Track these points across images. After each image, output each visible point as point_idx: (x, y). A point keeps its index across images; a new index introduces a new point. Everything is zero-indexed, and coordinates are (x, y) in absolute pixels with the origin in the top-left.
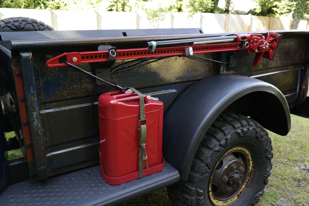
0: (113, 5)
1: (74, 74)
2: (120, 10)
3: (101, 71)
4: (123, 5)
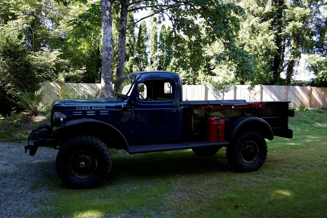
4: (194, 79)
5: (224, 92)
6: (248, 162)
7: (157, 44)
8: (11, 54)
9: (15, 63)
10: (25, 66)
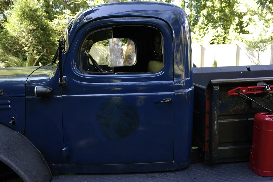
0: (215, 39)
1: (238, 100)
2: (221, 43)
3: (256, 99)
4: (224, 39)
5: (260, 51)
7: (184, 3)
8: (28, 18)
9: (31, 26)
10: (41, 29)
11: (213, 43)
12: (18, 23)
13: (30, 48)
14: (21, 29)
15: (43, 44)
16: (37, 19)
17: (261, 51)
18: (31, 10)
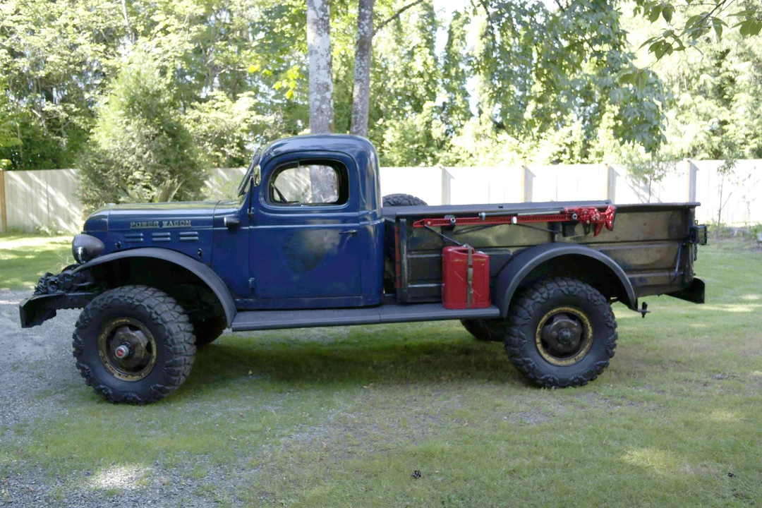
0: (564, 152)
3: (447, 232)
6: (560, 363)
8: (141, 110)
9: (149, 129)
10: (170, 135)
11: (559, 161)
12: (122, 122)
13: (146, 174)
14: (128, 135)
15: (172, 164)
16: (159, 113)
17: (655, 180)
18: (147, 93)
